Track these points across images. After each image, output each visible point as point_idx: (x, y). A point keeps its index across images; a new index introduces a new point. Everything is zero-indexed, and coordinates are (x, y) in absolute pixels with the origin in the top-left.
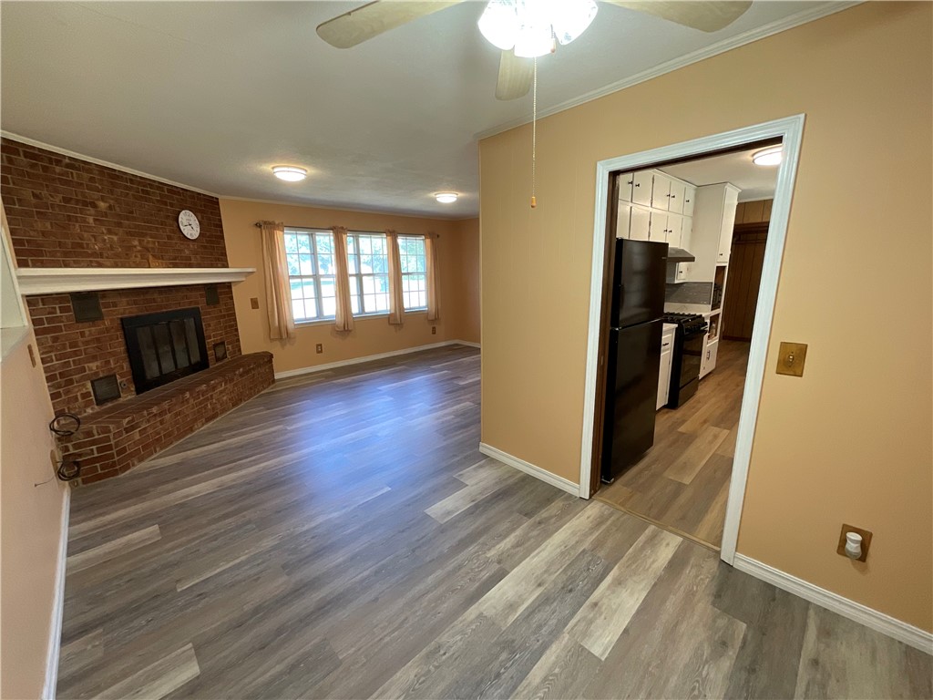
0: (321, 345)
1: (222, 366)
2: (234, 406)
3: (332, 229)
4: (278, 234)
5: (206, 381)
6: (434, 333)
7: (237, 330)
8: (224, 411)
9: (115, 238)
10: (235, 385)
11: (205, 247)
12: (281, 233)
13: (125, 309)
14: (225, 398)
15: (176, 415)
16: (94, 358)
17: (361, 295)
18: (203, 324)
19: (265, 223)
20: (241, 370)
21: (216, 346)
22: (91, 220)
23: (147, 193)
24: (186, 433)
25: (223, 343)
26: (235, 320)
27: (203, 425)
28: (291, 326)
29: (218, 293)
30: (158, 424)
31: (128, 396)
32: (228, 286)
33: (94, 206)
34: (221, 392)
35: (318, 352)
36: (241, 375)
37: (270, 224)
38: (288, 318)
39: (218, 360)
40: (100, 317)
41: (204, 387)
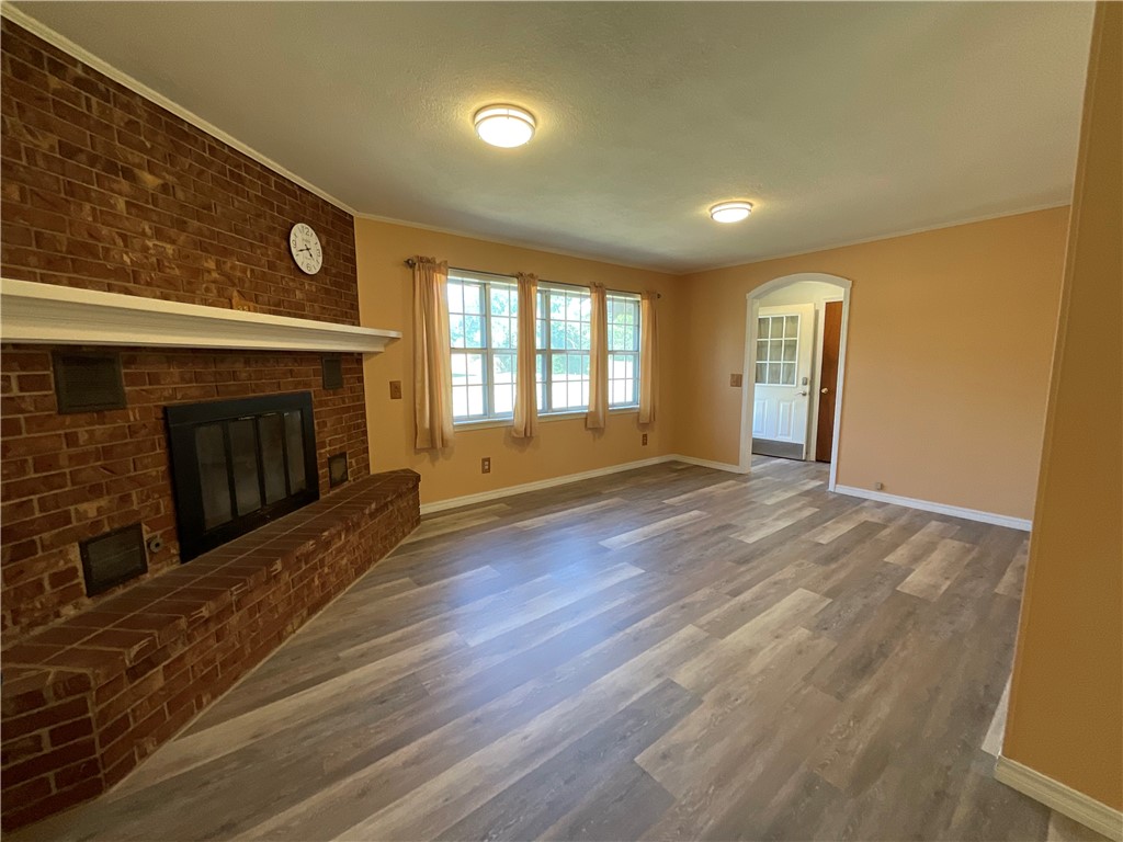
0: (488, 460)
1: (339, 497)
2: (358, 572)
3: (519, 276)
4: (438, 277)
5: (313, 533)
6: (645, 443)
7: (365, 433)
8: (340, 587)
9: (170, 249)
10: (362, 535)
11: (327, 291)
12: (443, 277)
13: (175, 389)
14: (344, 561)
15: (252, 613)
16: (95, 491)
17: (548, 383)
18: (315, 422)
19: (421, 260)
20: (373, 506)
21: (331, 460)
22: (121, 204)
23: (240, 178)
24: (269, 648)
25: (343, 455)
26: (364, 416)
27: (302, 623)
28: (448, 429)
29: (341, 369)
30: (212, 641)
31: (163, 569)
32: (357, 358)
33: (129, 175)
34: (340, 550)
35: (484, 471)
36: (372, 515)
37: (428, 261)
38: (444, 416)
39: (333, 484)
40: (118, 403)
41: (310, 545)
